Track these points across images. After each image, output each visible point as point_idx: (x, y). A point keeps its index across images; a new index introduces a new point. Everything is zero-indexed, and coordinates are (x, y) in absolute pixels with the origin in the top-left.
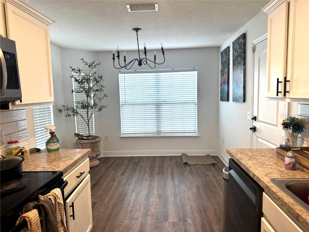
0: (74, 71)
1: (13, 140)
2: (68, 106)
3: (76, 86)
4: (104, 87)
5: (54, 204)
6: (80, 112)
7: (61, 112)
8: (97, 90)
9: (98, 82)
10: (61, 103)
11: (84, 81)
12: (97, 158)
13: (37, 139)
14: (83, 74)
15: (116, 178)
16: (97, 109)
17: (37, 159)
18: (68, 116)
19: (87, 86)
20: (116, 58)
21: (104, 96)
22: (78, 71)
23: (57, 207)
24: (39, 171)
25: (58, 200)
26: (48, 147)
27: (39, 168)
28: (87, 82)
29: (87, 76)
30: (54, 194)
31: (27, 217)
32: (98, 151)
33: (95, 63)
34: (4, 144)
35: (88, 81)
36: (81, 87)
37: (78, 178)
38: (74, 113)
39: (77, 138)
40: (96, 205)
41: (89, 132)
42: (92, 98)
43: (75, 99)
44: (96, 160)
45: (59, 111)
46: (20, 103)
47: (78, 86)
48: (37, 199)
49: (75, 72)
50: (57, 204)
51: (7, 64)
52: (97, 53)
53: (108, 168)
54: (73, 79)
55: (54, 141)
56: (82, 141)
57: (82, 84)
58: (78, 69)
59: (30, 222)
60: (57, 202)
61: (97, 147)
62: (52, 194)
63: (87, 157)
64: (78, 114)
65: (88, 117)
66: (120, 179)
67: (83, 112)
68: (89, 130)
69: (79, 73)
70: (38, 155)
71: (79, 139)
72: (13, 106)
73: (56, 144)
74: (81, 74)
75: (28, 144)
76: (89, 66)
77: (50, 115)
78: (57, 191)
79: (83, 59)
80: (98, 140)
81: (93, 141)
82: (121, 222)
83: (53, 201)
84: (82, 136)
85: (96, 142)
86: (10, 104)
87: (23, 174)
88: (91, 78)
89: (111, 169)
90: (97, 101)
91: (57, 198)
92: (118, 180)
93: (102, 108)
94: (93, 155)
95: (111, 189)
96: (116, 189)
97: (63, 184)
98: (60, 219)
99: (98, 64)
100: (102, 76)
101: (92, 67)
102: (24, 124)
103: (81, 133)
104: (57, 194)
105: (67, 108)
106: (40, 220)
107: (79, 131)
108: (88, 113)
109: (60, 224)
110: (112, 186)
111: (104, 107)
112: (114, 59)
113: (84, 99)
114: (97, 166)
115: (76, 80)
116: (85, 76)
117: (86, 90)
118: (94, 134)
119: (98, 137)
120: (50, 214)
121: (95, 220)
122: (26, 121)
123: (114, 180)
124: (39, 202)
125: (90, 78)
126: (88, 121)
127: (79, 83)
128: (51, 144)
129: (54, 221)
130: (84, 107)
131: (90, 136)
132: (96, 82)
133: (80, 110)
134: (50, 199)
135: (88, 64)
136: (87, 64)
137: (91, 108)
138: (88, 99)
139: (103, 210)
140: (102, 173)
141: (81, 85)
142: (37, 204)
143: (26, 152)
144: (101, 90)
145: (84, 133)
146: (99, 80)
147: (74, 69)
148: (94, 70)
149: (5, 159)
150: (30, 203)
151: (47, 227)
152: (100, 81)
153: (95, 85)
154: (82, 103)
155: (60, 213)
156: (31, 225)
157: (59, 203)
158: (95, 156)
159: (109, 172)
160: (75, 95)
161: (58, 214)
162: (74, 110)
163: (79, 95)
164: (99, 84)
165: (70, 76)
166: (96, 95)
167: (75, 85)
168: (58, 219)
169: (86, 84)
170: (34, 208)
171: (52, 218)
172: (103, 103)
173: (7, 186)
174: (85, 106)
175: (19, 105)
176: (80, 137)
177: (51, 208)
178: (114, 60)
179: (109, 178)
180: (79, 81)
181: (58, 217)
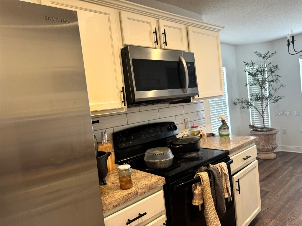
0: (247, 65)
1: (195, 125)
2: (242, 99)
3: (251, 79)
4: (280, 77)
5: (220, 173)
6: (255, 104)
7: (236, 105)
8: (272, 81)
9: (273, 72)
10: (236, 96)
11: (257, 73)
12: (273, 151)
13: (212, 126)
14: (256, 67)
15: (294, 174)
16: (272, 101)
17: (211, 140)
18: (243, 108)
19: (261, 78)
20: (291, 44)
21: (281, 86)
22: (251, 65)
23: (223, 176)
24: (212, 148)
25: (223, 171)
26: (220, 133)
27: (211, 147)
28: (261, 74)
29: (261, 68)
30: (221, 166)
31: (201, 176)
32: (273, 144)
33: (270, 53)
34: (189, 128)
35: (262, 72)
36: (255, 80)
37: (244, 160)
38: (248, 106)
39: (252, 130)
40: (269, 194)
41: (264, 124)
42: (267, 89)
43: (250, 92)
44: (272, 153)
45: (234, 104)
46: (198, 98)
47: (253, 79)
48: (208, 166)
49: (249, 66)
50: (223, 174)
51: (189, 70)
52: (273, 42)
53: (286, 163)
54: (247, 72)
55: (225, 128)
56: (256, 133)
57: (256, 76)
58: (252, 63)
59: (203, 179)
60: (223, 173)
61: (273, 140)
62: (219, 165)
63: (255, 143)
64: (252, 106)
65: (262, 109)
66: (300, 176)
67: (257, 104)
68: (264, 122)
69: (253, 66)
70: (212, 138)
71: (254, 130)
72: (194, 100)
73: (226, 130)
74: (254, 67)
75: (206, 130)
76: (263, 58)
77: (226, 108)
78: (224, 165)
79: (256, 52)
80: (273, 132)
81: (268, 133)
82: (295, 217)
83: (220, 171)
84: (256, 127)
85: (271, 135)
86: (191, 98)
87: (200, 149)
88: (266, 69)
89: (289, 164)
90: (273, 92)
91: (223, 169)
92: (296, 176)
93: (278, 99)
94: (269, 147)
95: (286, 184)
96: (293, 184)
97: (229, 161)
98: (225, 186)
99: (273, 54)
100: (277, 66)
101: (267, 57)
102: (203, 114)
103: (256, 125)
104: (223, 166)
105: (241, 101)
106: (210, 181)
107: (254, 123)
108: (262, 105)
109: (225, 190)
110: (288, 181)
111: (280, 98)
112: (289, 45)
113: (258, 91)
114: (274, 159)
115: (250, 74)
116: (259, 68)
117: (260, 82)
118: (270, 126)
119: (274, 129)
120: (217, 178)
121: (266, 207)
122: (204, 111)
123: (292, 176)
124: (209, 168)
125: (264, 70)
126: (263, 113)
127: (253, 75)
128: (223, 130)
129: (220, 185)
130: (257, 99)
131: (264, 128)
132: (270, 72)
133: (254, 102)
134: (217, 168)
135: (263, 56)
136: (261, 56)
137: (265, 100)
138: (262, 91)
139: (275, 200)
140: (279, 167)
141: (255, 78)
142: (207, 169)
143: (204, 135)
144: (277, 80)
145: (259, 125)
146: (274, 70)
147: (248, 64)
148: (269, 60)
149: (189, 138)
150: (203, 167)
151: (214, 187)
152: (275, 72)
153: (270, 75)
154: (257, 95)
155: (226, 182)
156: (203, 181)
157: (224, 174)
158: (270, 148)
159: (287, 167)
160: (250, 88)
161: (224, 182)
162: (248, 103)
163: (253, 88)
164: (274, 74)
165: (244, 71)
166: (271, 86)
167: (249, 79)
168: (224, 186)
169: (260, 76)
170: (205, 171)
171: (218, 182)
172: (280, 93)
173: (189, 154)
174: (259, 98)
175: (197, 99)
176: (254, 129)
177: (218, 174)
178: (289, 47)
179: (285, 173)
180: (253, 74)
181: (224, 184)
